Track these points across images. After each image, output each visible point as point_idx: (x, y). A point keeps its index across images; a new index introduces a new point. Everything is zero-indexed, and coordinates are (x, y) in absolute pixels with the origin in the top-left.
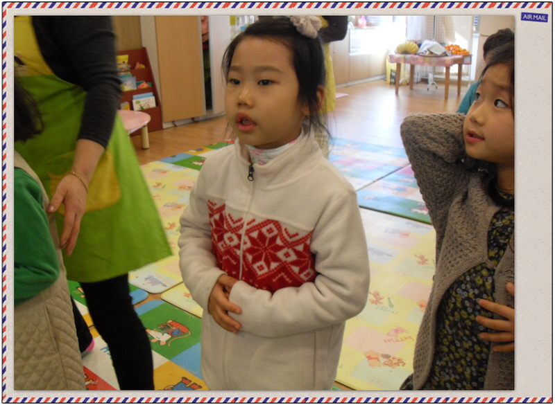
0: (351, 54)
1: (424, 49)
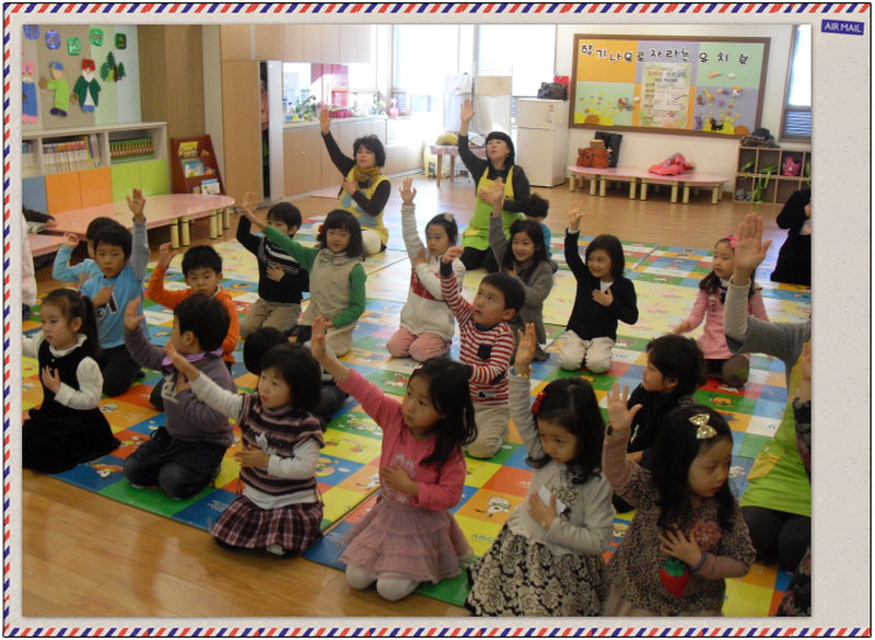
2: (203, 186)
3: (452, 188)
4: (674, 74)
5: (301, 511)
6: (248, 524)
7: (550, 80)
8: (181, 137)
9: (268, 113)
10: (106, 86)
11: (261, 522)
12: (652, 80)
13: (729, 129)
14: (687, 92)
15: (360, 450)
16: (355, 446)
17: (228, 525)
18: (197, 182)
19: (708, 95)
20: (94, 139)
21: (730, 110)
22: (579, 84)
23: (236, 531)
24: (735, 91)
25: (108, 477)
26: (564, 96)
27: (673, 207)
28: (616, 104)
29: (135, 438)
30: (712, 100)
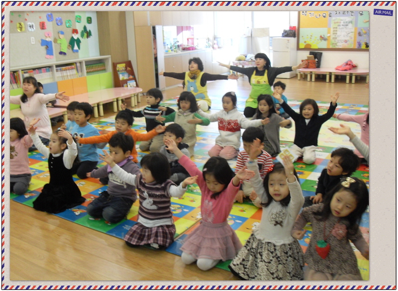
0: (213, 62)
1: (248, 58)
2: (128, 84)
3: (243, 80)
4: (346, 22)
5: (165, 228)
6: (141, 235)
7: (287, 29)
8: (118, 61)
9: (156, 50)
10: (84, 41)
11: (147, 234)
12: (336, 25)
14: (353, 30)
15: (194, 201)
16: (192, 199)
17: (132, 236)
18: (125, 82)
19: (363, 31)
20: (78, 65)
22: (301, 30)
23: (135, 238)
25: (79, 215)
26: (294, 36)
27: (347, 85)
28: (319, 38)
29: (92, 197)
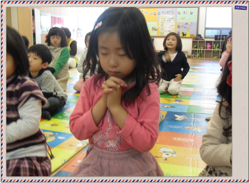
4: (170, 19)
12: (163, 21)
13: (188, 35)
14: (174, 24)
19: (181, 25)
21: (188, 29)
24: (189, 23)
28: (151, 29)
30: (182, 26)
